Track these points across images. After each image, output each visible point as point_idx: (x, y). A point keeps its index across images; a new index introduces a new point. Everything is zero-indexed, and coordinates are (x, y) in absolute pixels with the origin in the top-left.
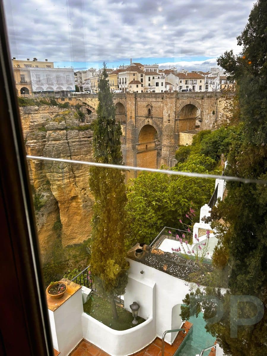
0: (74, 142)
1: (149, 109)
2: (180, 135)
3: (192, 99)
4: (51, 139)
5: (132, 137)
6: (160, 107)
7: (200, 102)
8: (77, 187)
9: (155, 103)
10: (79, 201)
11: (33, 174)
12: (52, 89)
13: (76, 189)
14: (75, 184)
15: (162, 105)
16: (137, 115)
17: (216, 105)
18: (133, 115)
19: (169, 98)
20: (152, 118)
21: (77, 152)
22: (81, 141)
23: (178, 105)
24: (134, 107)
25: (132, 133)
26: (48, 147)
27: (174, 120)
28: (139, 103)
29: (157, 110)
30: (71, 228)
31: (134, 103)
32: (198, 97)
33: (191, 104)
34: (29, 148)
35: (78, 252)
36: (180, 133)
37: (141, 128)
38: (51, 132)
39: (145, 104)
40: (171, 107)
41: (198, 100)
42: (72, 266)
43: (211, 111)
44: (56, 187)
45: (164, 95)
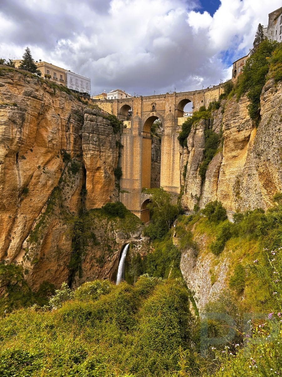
0: (101, 125)
1: (154, 106)
2: (178, 119)
3: (186, 96)
4: (88, 119)
5: (139, 127)
6: (162, 104)
7: (192, 97)
8: (101, 160)
9: (158, 101)
10: (102, 171)
11: (71, 146)
12: (78, 90)
13: (101, 161)
14: (100, 157)
15: (164, 102)
16: (142, 111)
17: (204, 97)
18: (140, 112)
19: (170, 97)
20: (156, 111)
21: (103, 133)
22: (104, 126)
23: (177, 100)
24: (140, 106)
25: (139, 123)
26: (86, 124)
27: (174, 110)
28: (144, 103)
29: (160, 106)
30: (94, 194)
31: (141, 103)
32: (191, 94)
33: (186, 98)
34: (72, 125)
35: (99, 214)
36: (178, 118)
37: (146, 119)
38: (88, 114)
39: (150, 103)
40: (172, 102)
41: (191, 96)
42: (97, 224)
43: (200, 101)
44: (90, 156)
45: (166, 95)
